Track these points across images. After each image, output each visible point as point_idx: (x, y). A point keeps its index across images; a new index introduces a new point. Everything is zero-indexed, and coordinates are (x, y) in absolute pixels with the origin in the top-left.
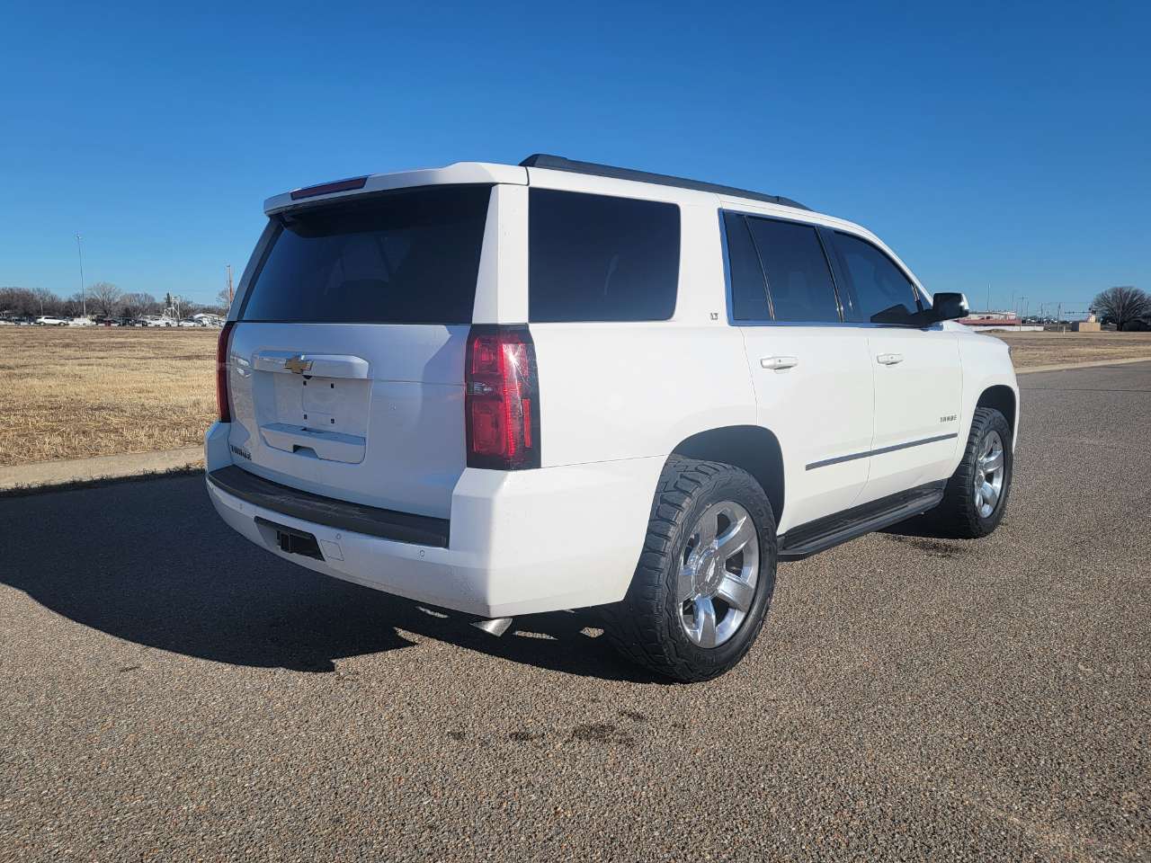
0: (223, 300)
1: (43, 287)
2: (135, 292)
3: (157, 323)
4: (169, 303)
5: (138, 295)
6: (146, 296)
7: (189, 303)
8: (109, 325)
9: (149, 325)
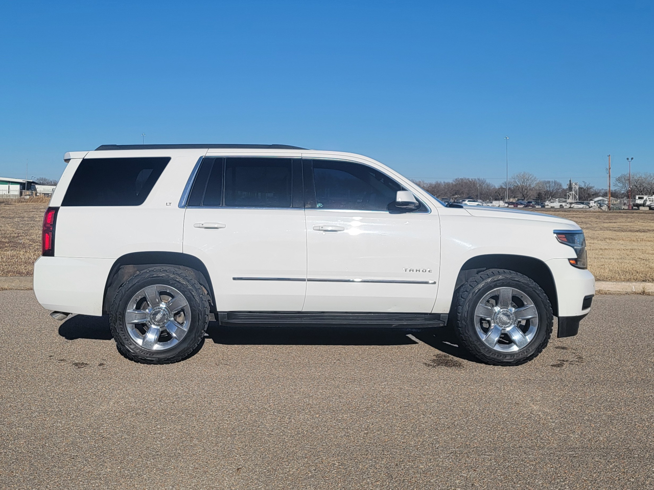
0: (619, 185)
1: (482, 178)
2: (547, 180)
3: (552, 205)
4: (570, 188)
5: (549, 182)
6: (555, 182)
7: (591, 188)
8: (517, 206)
9: (546, 207)
